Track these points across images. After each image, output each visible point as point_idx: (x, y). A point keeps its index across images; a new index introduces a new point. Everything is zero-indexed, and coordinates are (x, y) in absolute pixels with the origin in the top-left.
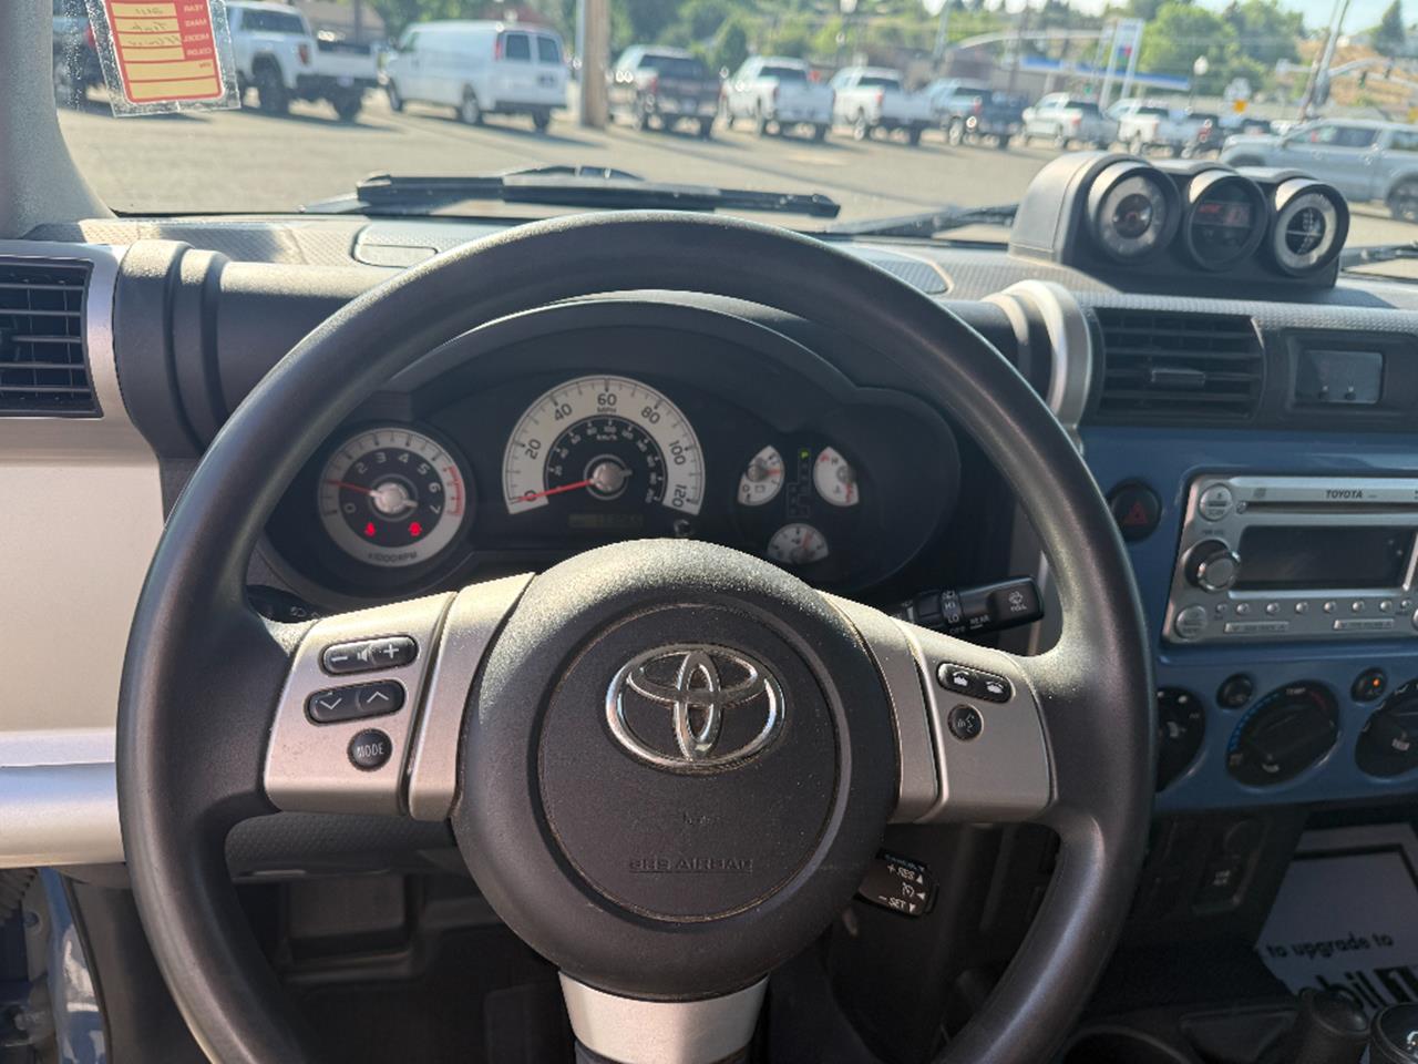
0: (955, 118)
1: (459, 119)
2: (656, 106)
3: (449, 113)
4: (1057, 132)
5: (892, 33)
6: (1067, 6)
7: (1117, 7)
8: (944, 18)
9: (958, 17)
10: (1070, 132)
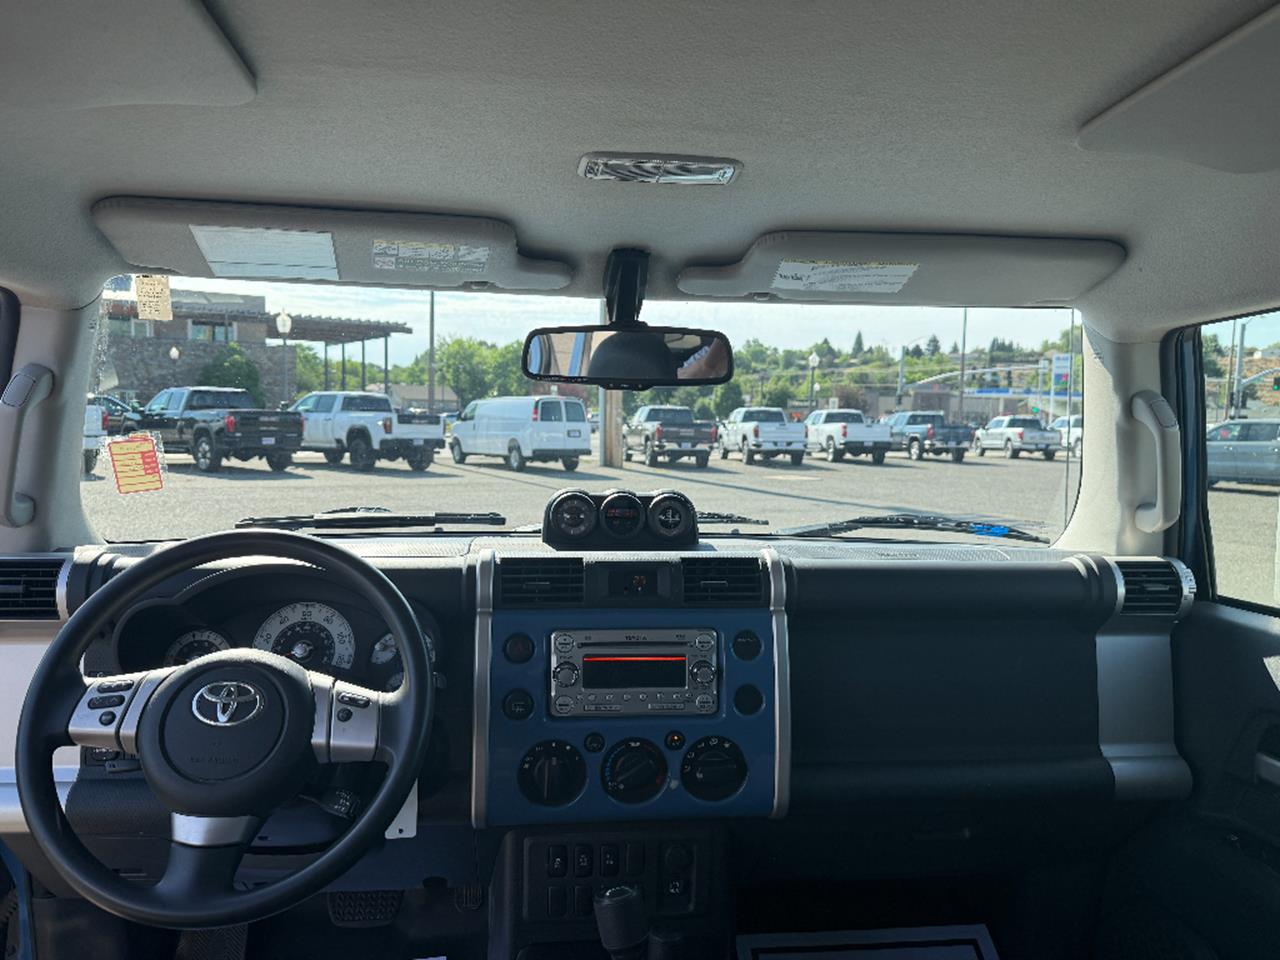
0: (914, 439)
1: (507, 466)
2: (661, 447)
3: (501, 461)
4: (1006, 444)
5: (862, 379)
6: (1011, 345)
7: (1053, 344)
8: (905, 363)
9: (918, 361)
10: (1017, 444)
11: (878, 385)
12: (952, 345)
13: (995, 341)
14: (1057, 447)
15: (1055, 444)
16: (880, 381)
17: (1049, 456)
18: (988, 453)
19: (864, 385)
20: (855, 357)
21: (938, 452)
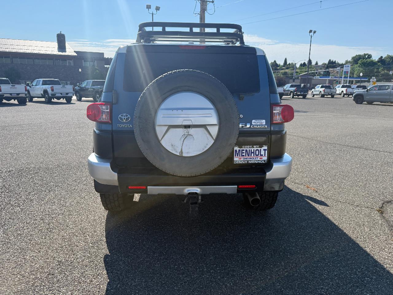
0: (292, 92)
4: (320, 93)
5: (285, 73)
6: (335, 62)
7: (349, 61)
8: (299, 68)
9: (304, 68)
10: (323, 93)
11: (290, 76)
12: (316, 62)
13: (330, 60)
14: (334, 94)
15: (334, 93)
16: (290, 75)
17: (333, 96)
18: (315, 96)
19: (285, 76)
20: (284, 67)
21: (298, 95)
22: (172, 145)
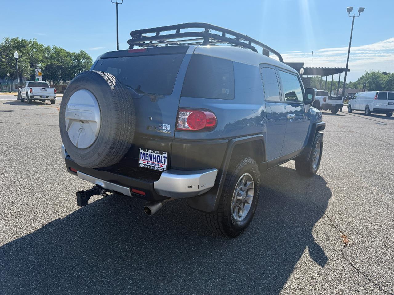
1: (365, 114)
3: (363, 112)
22: (73, 136)
